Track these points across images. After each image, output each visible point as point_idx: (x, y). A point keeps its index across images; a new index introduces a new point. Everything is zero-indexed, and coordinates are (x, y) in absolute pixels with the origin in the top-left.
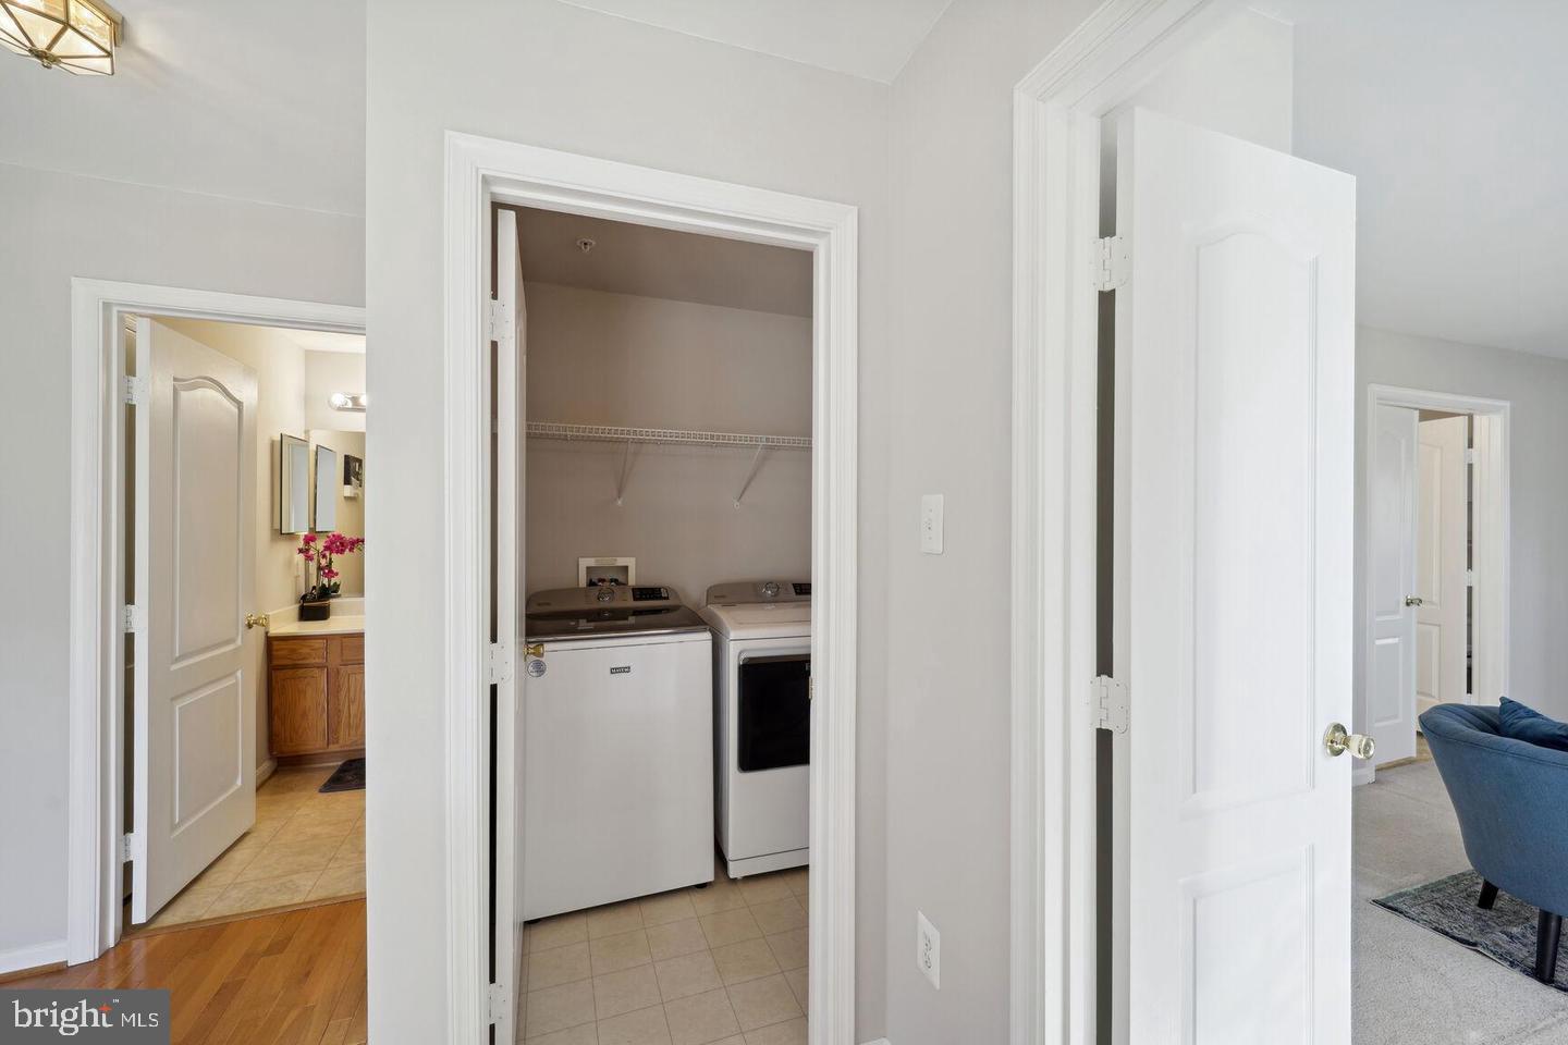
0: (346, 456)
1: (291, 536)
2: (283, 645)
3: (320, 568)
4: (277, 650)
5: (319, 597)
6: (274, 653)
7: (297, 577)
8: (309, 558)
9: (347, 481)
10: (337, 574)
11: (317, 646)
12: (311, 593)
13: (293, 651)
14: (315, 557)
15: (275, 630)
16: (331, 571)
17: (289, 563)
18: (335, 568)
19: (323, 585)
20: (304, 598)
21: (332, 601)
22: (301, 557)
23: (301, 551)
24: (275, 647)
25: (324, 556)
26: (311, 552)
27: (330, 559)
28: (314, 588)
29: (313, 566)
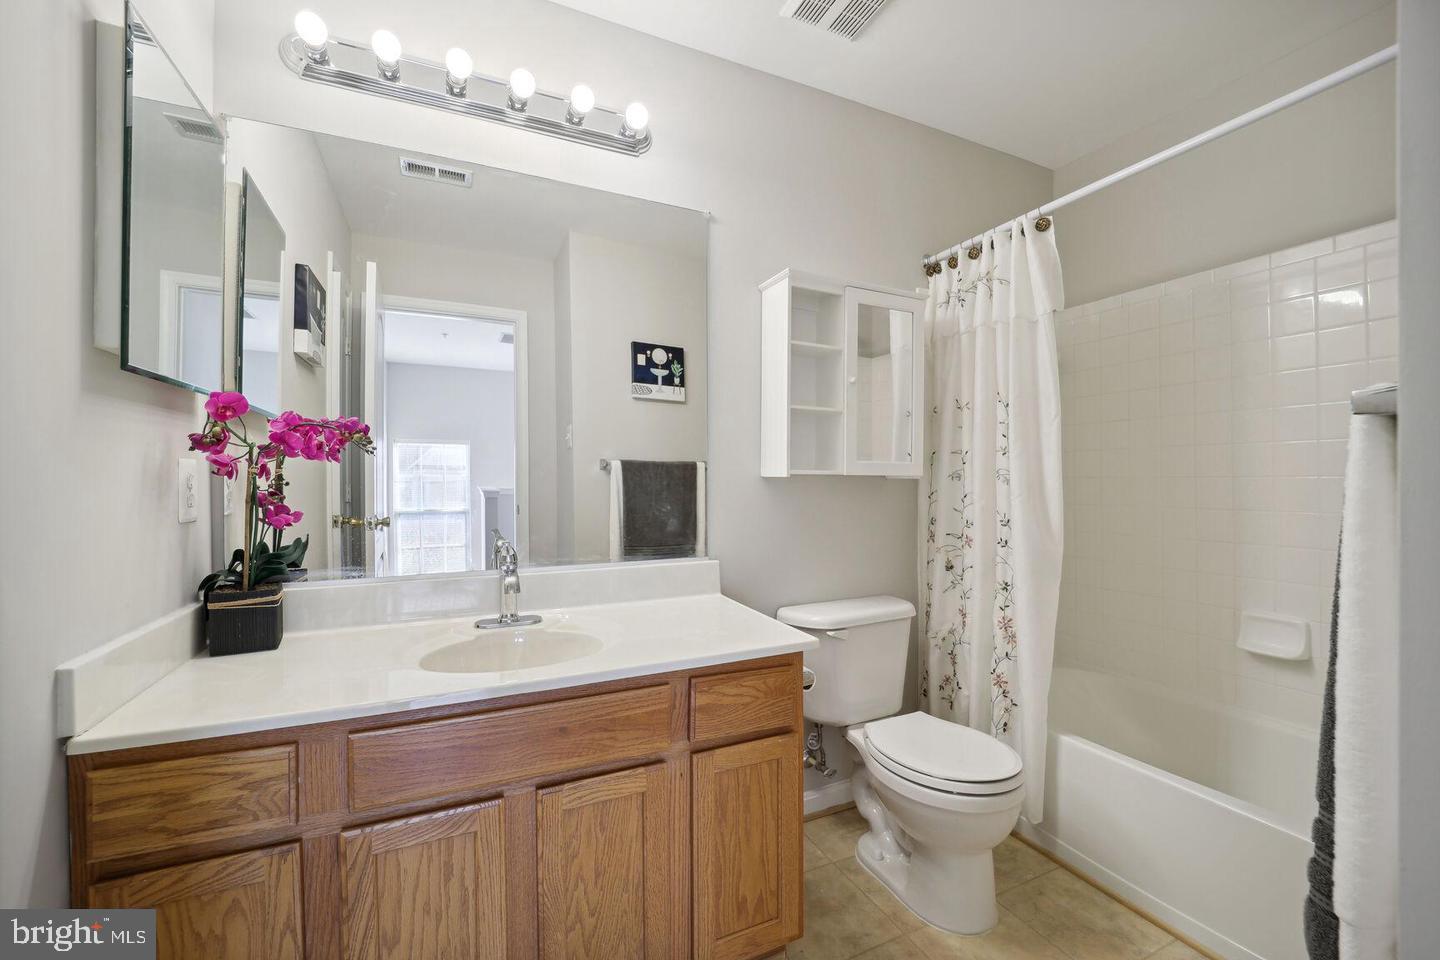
0: (297, 266)
1: (168, 391)
2: (129, 781)
3: (254, 499)
4: (106, 806)
5: (252, 586)
6: (95, 817)
7: (187, 524)
8: (224, 469)
9: (300, 322)
10: (298, 516)
11: (263, 771)
12: (231, 571)
13: (173, 800)
14: (243, 467)
15: (94, 731)
16: (282, 509)
17: (161, 481)
18: (291, 499)
19: (263, 547)
20: (208, 584)
21: (289, 589)
22: (200, 460)
23: (197, 443)
24: (97, 796)
25: (264, 470)
26: (232, 450)
27: (280, 478)
28: (238, 555)
29: (235, 491)
